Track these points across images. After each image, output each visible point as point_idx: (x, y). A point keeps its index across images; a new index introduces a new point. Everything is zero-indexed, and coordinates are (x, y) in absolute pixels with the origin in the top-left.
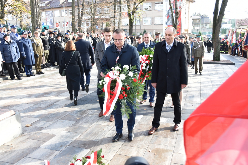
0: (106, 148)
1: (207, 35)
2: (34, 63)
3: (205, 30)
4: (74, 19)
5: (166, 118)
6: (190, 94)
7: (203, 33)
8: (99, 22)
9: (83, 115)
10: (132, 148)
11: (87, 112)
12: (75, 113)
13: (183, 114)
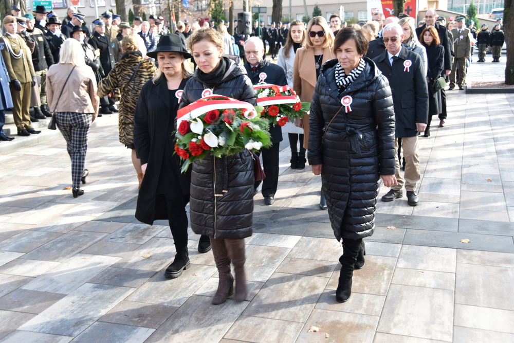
0: (197, 323)
1: (495, 12)
2: (9, 104)
6: (432, 176)
7: (481, 7)
9: (141, 239)
10: (265, 323)
11: (153, 230)
12: (119, 236)
13: (410, 232)
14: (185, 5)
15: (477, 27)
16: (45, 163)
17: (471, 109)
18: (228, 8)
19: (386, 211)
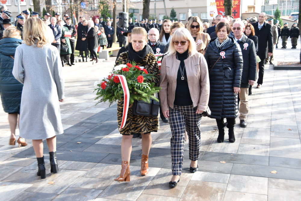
1: (293, 15)
3: (289, 6)
5: (202, 172)
6: (251, 126)
7: (284, 11)
12: (31, 168)
13: (236, 165)
14: (82, 7)
15: (281, 25)
17: (277, 81)
18: (112, 9)
19: (220, 150)
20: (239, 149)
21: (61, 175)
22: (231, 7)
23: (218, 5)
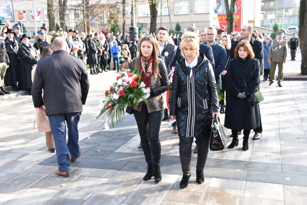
1: (290, 29)
3: (286, 20)
4: (52, 5)
5: (219, 179)
7: (281, 25)
8: (98, 11)
9: (72, 177)
11: (80, 171)
13: (250, 172)
16: (3, 125)
18: (122, 24)
19: (233, 158)
20: (252, 156)
21: (85, 182)
22: (233, 21)
23: (220, 19)
